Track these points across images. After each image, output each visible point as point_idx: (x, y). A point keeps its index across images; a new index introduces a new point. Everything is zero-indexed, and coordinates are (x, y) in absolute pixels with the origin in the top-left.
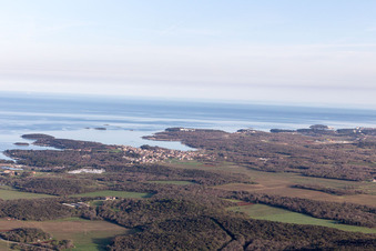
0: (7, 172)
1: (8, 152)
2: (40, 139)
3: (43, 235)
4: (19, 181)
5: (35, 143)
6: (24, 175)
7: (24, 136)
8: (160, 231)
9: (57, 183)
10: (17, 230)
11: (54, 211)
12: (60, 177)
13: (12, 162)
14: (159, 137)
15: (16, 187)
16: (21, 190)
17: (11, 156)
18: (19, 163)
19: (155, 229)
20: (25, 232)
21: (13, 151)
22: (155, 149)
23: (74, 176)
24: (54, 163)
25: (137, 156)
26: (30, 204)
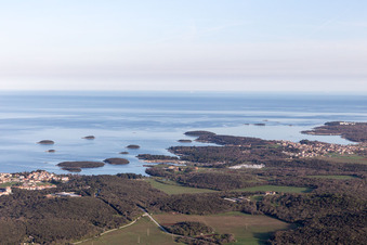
0: (172, 168)
1: (172, 149)
2: (202, 136)
3: (206, 229)
4: (183, 177)
5: (198, 140)
6: (187, 171)
7: (187, 134)
8: (321, 226)
9: (218, 179)
10: (182, 224)
11: (215, 205)
12: (222, 172)
13: (176, 159)
14: (318, 131)
15: (181, 182)
16: (185, 185)
17: (176, 152)
18: (182, 159)
19: (315, 224)
20: (187, 225)
21: (177, 148)
22: (314, 143)
23: (235, 171)
24: (216, 159)
25: (296, 150)
26: (193, 198)
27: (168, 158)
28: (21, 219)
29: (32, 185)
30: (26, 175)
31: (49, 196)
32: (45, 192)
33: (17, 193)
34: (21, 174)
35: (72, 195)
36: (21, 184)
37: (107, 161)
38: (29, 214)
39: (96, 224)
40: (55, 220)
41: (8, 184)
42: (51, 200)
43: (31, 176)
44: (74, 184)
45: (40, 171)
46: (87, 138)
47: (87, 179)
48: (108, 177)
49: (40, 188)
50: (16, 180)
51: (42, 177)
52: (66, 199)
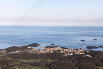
28: (75, 62)
29: (78, 53)
30: (77, 50)
31: (83, 56)
32: (82, 55)
33: (74, 55)
34: (75, 49)
35: (90, 56)
36: (75, 52)
37: (100, 47)
38: (77, 61)
39: (96, 65)
40: (85, 63)
41: (72, 52)
42: (83, 57)
43: (78, 50)
44: (91, 53)
45: (81, 49)
47: (94, 52)
48: (101, 51)
49: (80, 54)
50: (74, 51)
51: (81, 50)
52: (88, 57)
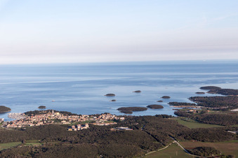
0: (192, 111)
1: (191, 99)
2: (212, 89)
3: (216, 152)
4: (199, 117)
5: (209, 92)
6: (202, 112)
7: (202, 88)
9: (223, 118)
10: (199, 148)
11: (222, 136)
12: (226, 113)
13: (195, 105)
15: (198, 120)
16: (201, 122)
17: (194, 101)
18: (199, 105)
20: (204, 149)
21: (195, 98)
23: (235, 113)
24: (222, 105)
26: (206, 131)
27: (189, 104)
28: (95, 144)
29: (102, 122)
30: (98, 116)
31: (112, 129)
32: (110, 127)
33: (92, 128)
34: (94, 116)
35: (127, 129)
36: (94, 122)
37: (149, 107)
38: (100, 141)
39: (142, 148)
40: (117, 145)
41: (86, 122)
42: (113, 132)
43: (101, 116)
44: (129, 121)
45: (106, 114)
46: (136, 92)
47: (136, 118)
48: (150, 117)
49: (106, 124)
50: (92, 119)
51: (108, 117)
52: (123, 131)
